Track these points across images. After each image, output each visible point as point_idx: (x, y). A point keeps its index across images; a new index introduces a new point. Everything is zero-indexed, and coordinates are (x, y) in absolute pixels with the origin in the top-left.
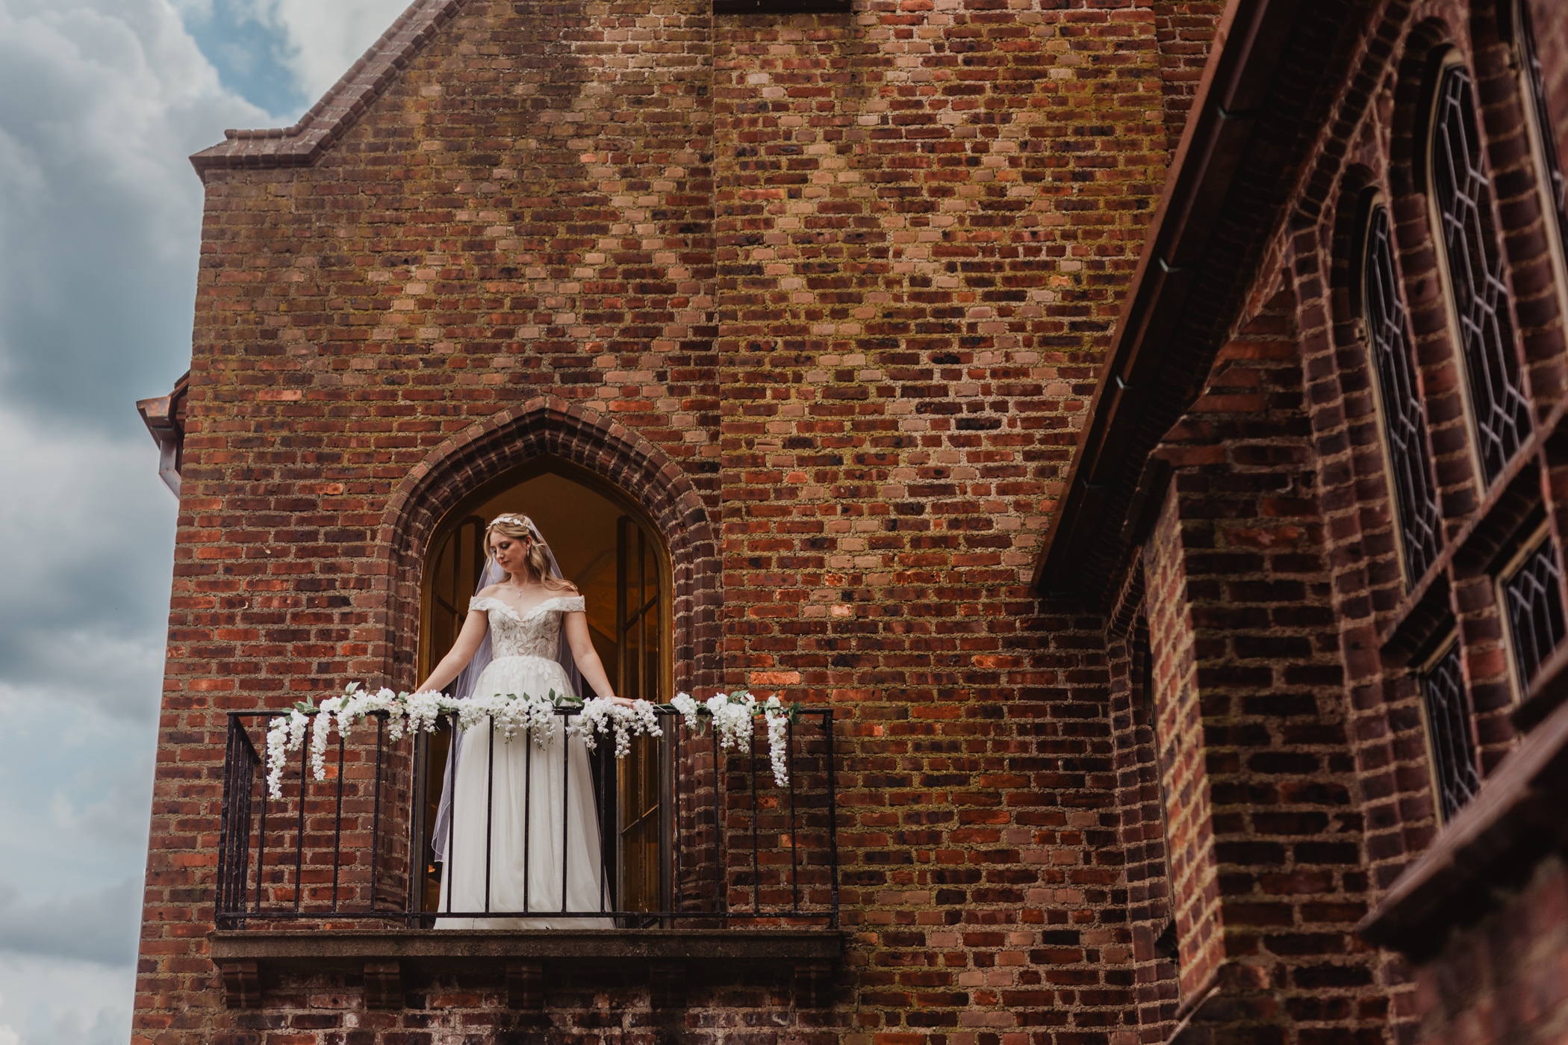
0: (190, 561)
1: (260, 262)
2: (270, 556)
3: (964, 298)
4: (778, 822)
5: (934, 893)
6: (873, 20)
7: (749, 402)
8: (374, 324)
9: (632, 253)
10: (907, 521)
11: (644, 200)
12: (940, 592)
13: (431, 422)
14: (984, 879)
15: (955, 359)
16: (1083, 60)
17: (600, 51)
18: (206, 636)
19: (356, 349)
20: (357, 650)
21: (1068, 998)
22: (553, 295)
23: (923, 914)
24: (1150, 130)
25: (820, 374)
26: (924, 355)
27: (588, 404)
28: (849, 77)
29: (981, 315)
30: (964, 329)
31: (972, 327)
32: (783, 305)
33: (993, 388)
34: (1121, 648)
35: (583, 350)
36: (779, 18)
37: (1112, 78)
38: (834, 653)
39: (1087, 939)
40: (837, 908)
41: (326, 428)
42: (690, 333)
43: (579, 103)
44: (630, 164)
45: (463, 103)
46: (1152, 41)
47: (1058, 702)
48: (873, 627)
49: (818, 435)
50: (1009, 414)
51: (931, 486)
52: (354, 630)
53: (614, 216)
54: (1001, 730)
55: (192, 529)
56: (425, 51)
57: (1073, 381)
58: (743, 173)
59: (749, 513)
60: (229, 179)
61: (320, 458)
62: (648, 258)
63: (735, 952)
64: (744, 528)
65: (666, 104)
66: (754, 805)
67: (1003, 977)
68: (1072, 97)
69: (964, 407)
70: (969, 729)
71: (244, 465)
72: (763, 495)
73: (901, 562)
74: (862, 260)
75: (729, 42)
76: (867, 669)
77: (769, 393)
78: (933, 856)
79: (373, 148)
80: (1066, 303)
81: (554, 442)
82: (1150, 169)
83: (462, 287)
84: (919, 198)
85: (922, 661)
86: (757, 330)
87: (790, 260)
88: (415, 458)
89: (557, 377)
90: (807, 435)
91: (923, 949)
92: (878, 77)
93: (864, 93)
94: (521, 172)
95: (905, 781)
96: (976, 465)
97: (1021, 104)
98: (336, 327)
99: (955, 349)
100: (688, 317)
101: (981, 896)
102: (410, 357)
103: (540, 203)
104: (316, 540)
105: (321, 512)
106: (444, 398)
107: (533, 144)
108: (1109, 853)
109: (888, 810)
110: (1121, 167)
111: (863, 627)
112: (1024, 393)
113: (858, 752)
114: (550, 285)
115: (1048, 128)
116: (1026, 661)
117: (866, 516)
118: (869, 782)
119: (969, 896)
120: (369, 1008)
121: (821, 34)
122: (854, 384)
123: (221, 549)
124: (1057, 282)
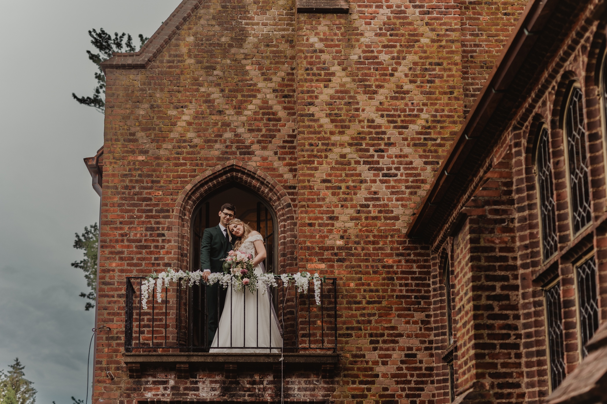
0: (107, 220)
1: (128, 106)
2: (136, 218)
3: (387, 128)
4: (317, 316)
5: (369, 341)
6: (357, 17)
7: (308, 166)
8: (171, 131)
9: (265, 106)
10: (363, 211)
11: (270, 85)
12: (374, 236)
13: (192, 169)
14: (386, 336)
15: (382, 151)
16: (433, 35)
17: (253, 24)
18: (114, 247)
19: (164, 141)
20: (168, 253)
21: (412, 376)
22: (237, 121)
23: (365, 348)
24: (456, 64)
25: (334, 155)
26: (372, 149)
27: (250, 163)
28: (347, 40)
29: (392, 134)
30: (386, 139)
31: (389, 139)
32: (321, 129)
33: (396, 162)
34: (436, 257)
35: (247, 143)
36: (322, 15)
37: (444, 43)
38: (337, 257)
39: (420, 356)
40: (336, 345)
41: (154, 171)
42: (286, 137)
43: (245, 45)
44: (264, 71)
45: (202, 44)
46: (459, 29)
47: (413, 276)
48: (350, 249)
49: (333, 178)
50: (401, 172)
51: (372, 198)
52: (167, 245)
53: (259, 91)
54: (393, 285)
55: (107, 208)
56: (187, 23)
57: (424, 160)
58: (308, 77)
59: (308, 207)
60: (115, 73)
61: (153, 182)
62: (271, 108)
63: (302, 360)
64: (306, 212)
65: (278, 47)
66: (308, 310)
67: (391, 369)
68: (429, 50)
69: (385, 169)
70: (383, 285)
71: (125, 184)
72: (313, 200)
73: (361, 225)
74: (350, 112)
75: (303, 25)
76: (348, 263)
77: (316, 162)
78: (369, 328)
79: (169, 62)
80: (423, 130)
81: (237, 177)
82: (456, 79)
83: (203, 117)
84: (372, 89)
85: (367, 260)
86: (312, 138)
87: (324, 112)
88: (187, 182)
89: (238, 153)
90: (329, 178)
91: (364, 359)
92: (358, 40)
93: (353, 47)
94: (224, 73)
95: (360, 303)
96: (388, 190)
97: (410, 52)
98: (157, 132)
99: (382, 147)
100: (286, 131)
101: (384, 342)
102: (184, 144)
103: (231, 85)
104: (152, 212)
105: (153, 202)
106: (197, 160)
107: (229, 61)
108: (428, 327)
109: (354, 312)
110: (445, 78)
111: (347, 248)
112: (406, 164)
113: (344, 292)
114: (235, 118)
115: (419, 62)
116: (403, 261)
117: (349, 208)
118: (348, 303)
119: (380, 342)
120: (178, 378)
121: (337, 22)
122: (346, 159)
123: (118, 215)
124: (420, 122)
